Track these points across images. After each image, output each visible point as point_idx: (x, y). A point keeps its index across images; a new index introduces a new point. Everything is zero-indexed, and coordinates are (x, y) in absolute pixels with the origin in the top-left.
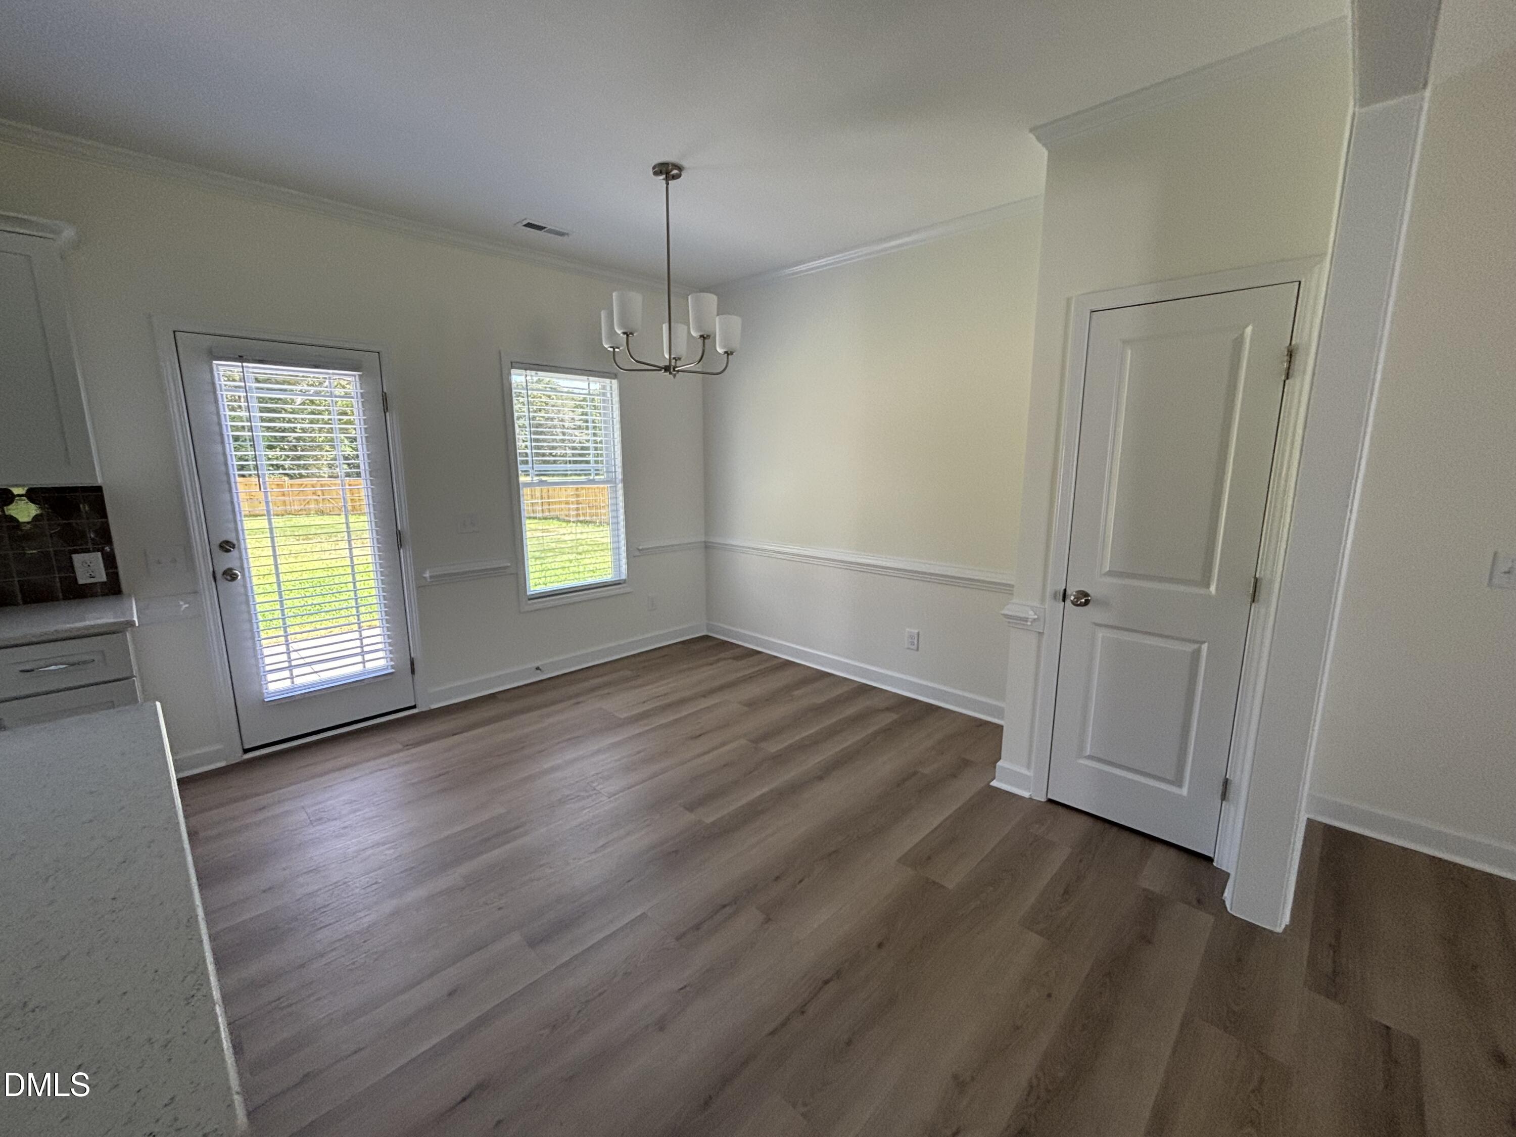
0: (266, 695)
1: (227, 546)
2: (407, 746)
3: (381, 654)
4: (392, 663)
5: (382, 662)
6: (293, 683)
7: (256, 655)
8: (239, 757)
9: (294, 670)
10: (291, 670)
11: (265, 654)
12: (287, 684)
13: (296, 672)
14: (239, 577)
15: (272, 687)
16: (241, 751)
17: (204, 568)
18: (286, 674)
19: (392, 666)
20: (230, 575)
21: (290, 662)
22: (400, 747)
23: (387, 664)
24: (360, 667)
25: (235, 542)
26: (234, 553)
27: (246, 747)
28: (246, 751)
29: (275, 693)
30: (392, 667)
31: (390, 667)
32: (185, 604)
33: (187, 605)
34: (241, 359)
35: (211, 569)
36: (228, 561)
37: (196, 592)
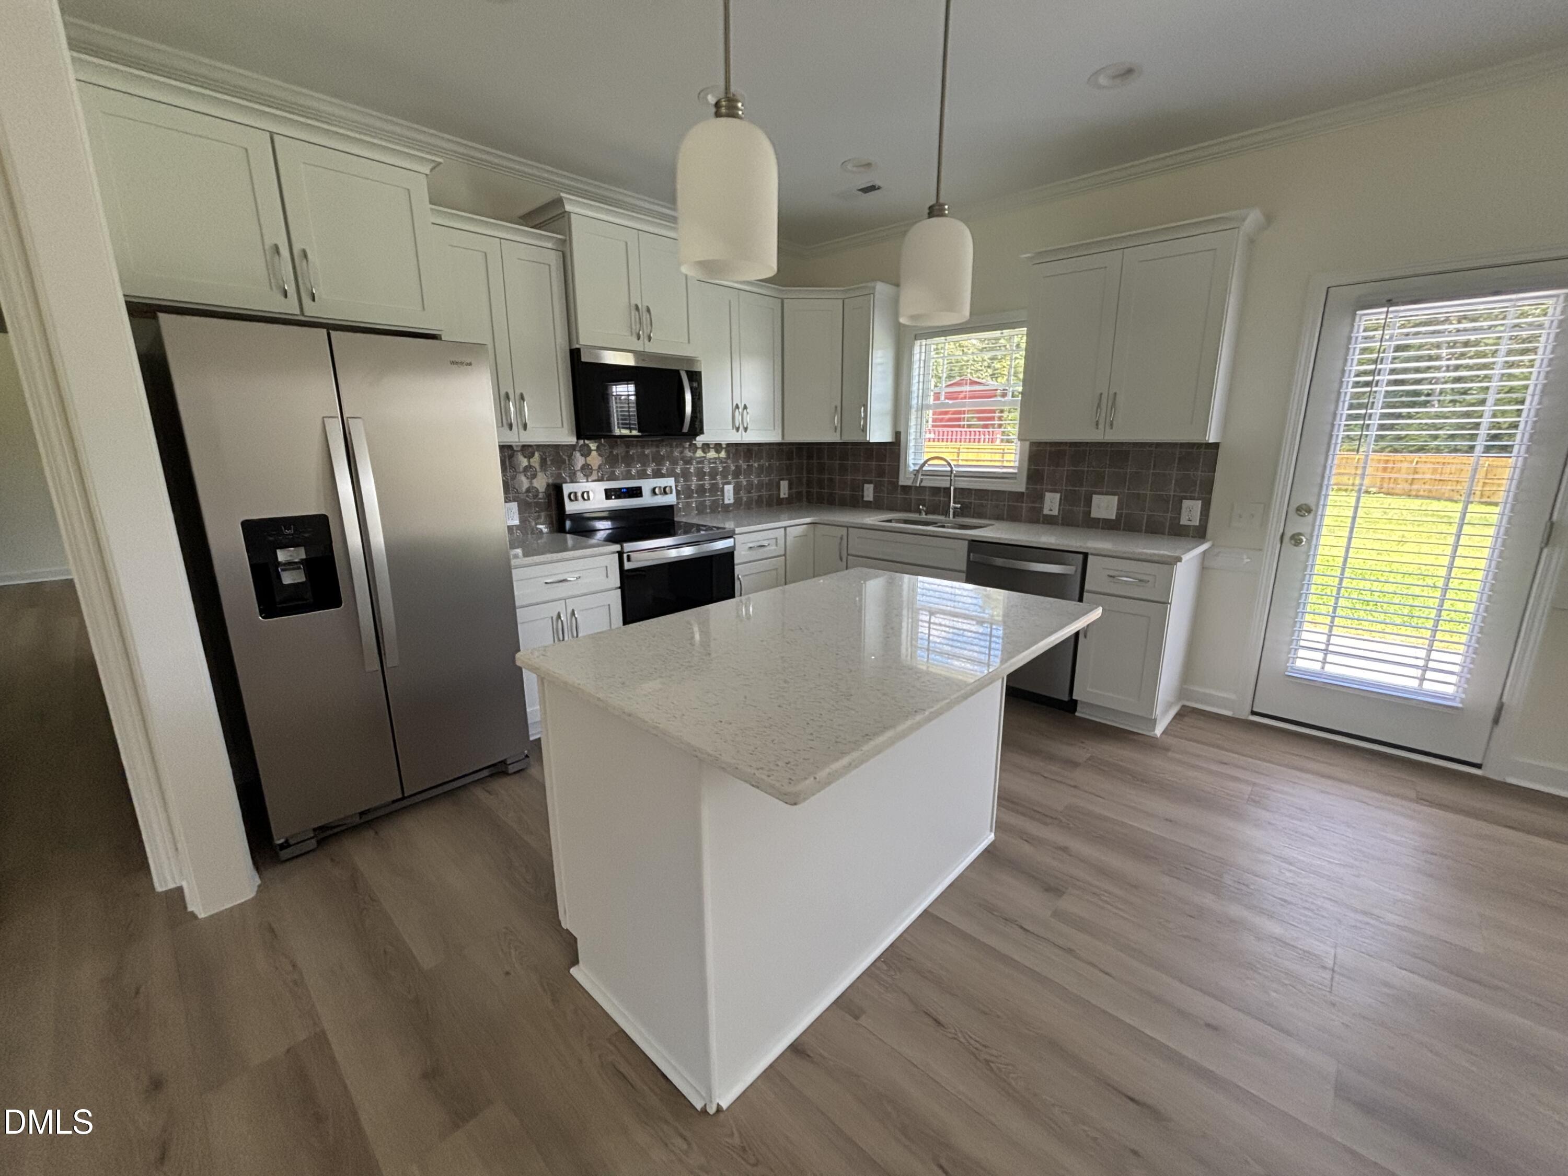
0: (1289, 669)
1: (1304, 510)
2: (1420, 800)
3: (1453, 679)
4: (1463, 696)
5: (1450, 690)
6: (1323, 668)
7: (1295, 625)
8: (1245, 714)
9: (1328, 655)
10: (1326, 655)
11: (1304, 629)
12: (1317, 667)
13: (1330, 658)
14: (1303, 543)
15: (1300, 664)
16: (1248, 709)
17: (1275, 528)
18: (1320, 656)
19: (1462, 699)
20: (1296, 540)
21: (1328, 645)
22: (1413, 794)
23: (1456, 694)
24: (1414, 683)
25: (1314, 508)
26: (1310, 518)
27: (1255, 709)
28: (1254, 713)
29: (1299, 670)
30: (1462, 701)
31: (1458, 699)
32: (1248, 558)
33: (1249, 560)
34: (1390, 303)
35: (1281, 531)
36: (1299, 525)
37: (1260, 550)
